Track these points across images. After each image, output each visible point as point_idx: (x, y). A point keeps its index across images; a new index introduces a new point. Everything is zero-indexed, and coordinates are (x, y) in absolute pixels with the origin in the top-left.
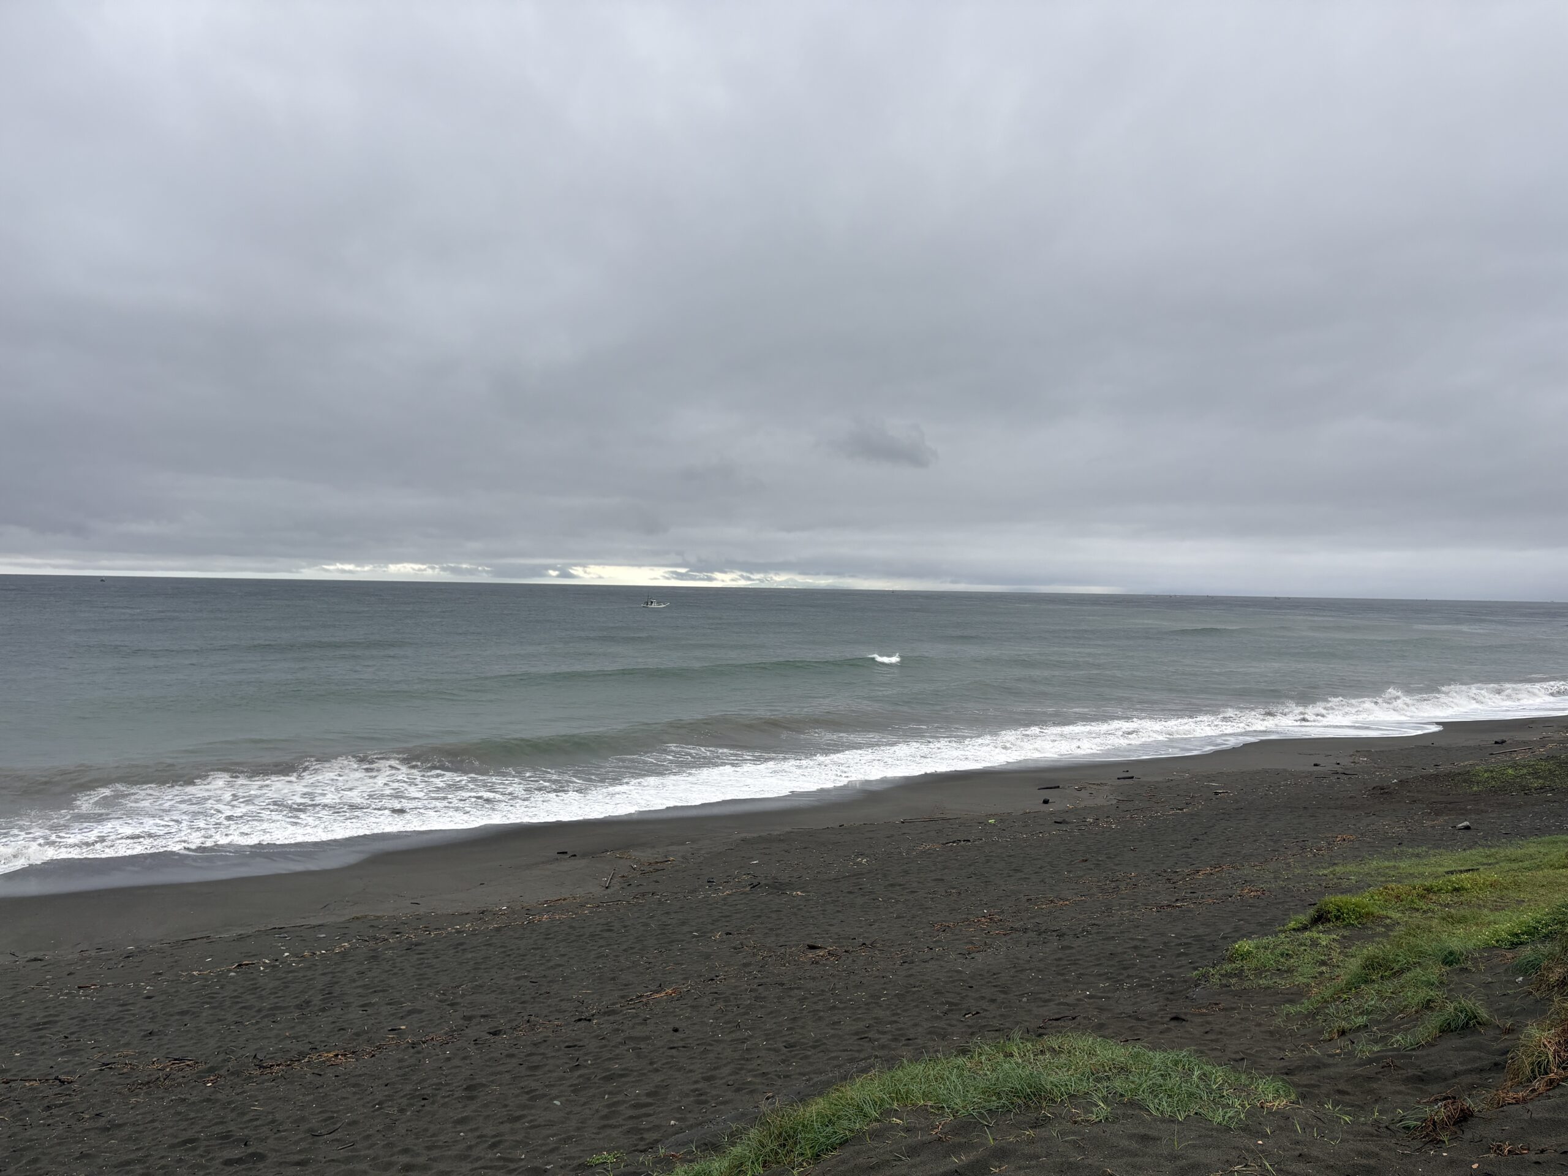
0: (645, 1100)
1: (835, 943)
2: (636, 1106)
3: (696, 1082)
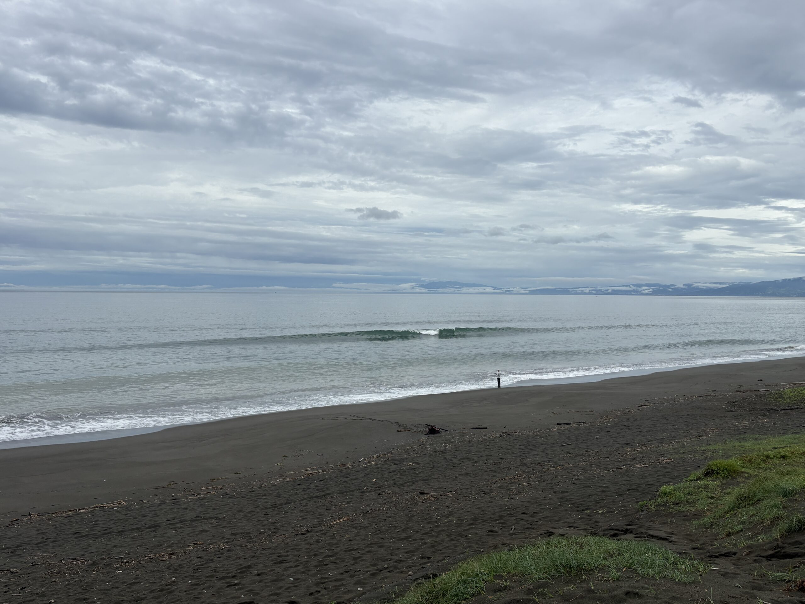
0: (339, 577)
1: (434, 491)
2: (336, 580)
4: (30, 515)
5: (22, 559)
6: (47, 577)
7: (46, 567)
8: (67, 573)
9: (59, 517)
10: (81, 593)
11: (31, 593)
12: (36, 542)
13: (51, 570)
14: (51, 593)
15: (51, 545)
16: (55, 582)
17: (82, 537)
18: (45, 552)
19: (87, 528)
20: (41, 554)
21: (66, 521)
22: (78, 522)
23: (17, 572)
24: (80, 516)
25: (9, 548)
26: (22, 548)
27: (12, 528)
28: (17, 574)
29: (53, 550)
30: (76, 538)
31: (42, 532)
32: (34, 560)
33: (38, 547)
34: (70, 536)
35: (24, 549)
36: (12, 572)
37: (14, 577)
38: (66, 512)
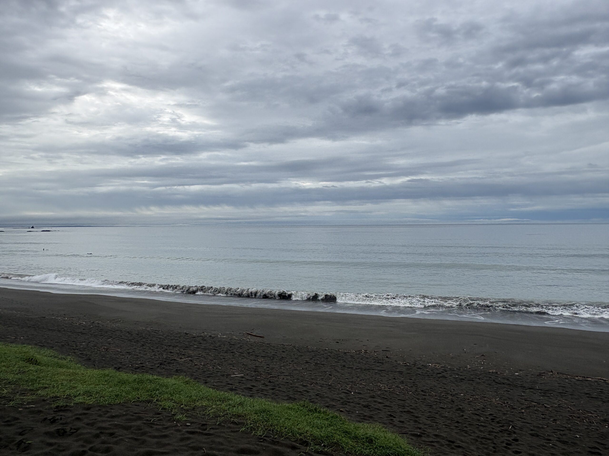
4: (552, 372)
5: (550, 400)
6: (570, 418)
7: (569, 411)
8: (585, 420)
9: (573, 379)
10: (599, 438)
11: (561, 425)
12: (559, 391)
13: (573, 414)
14: (576, 430)
15: (570, 396)
16: (577, 423)
17: (592, 398)
18: (566, 400)
19: (596, 393)
20: (564, 401)
21: (578, 383)
22: (587, 386)
23: (549, 408)
24: (588, 382)
25: (541, 390)
26: (549, 392)
27: (541, 377)
28: (549, 409)
29: (572, 401)
30: (588, 397)
31: (561, 385)
32: (559, 404)
33: (561, 395)
34: (583, 394)
35: (551, 394)
36: (546, 407)
37: (547, 410)
38: (577, 377)
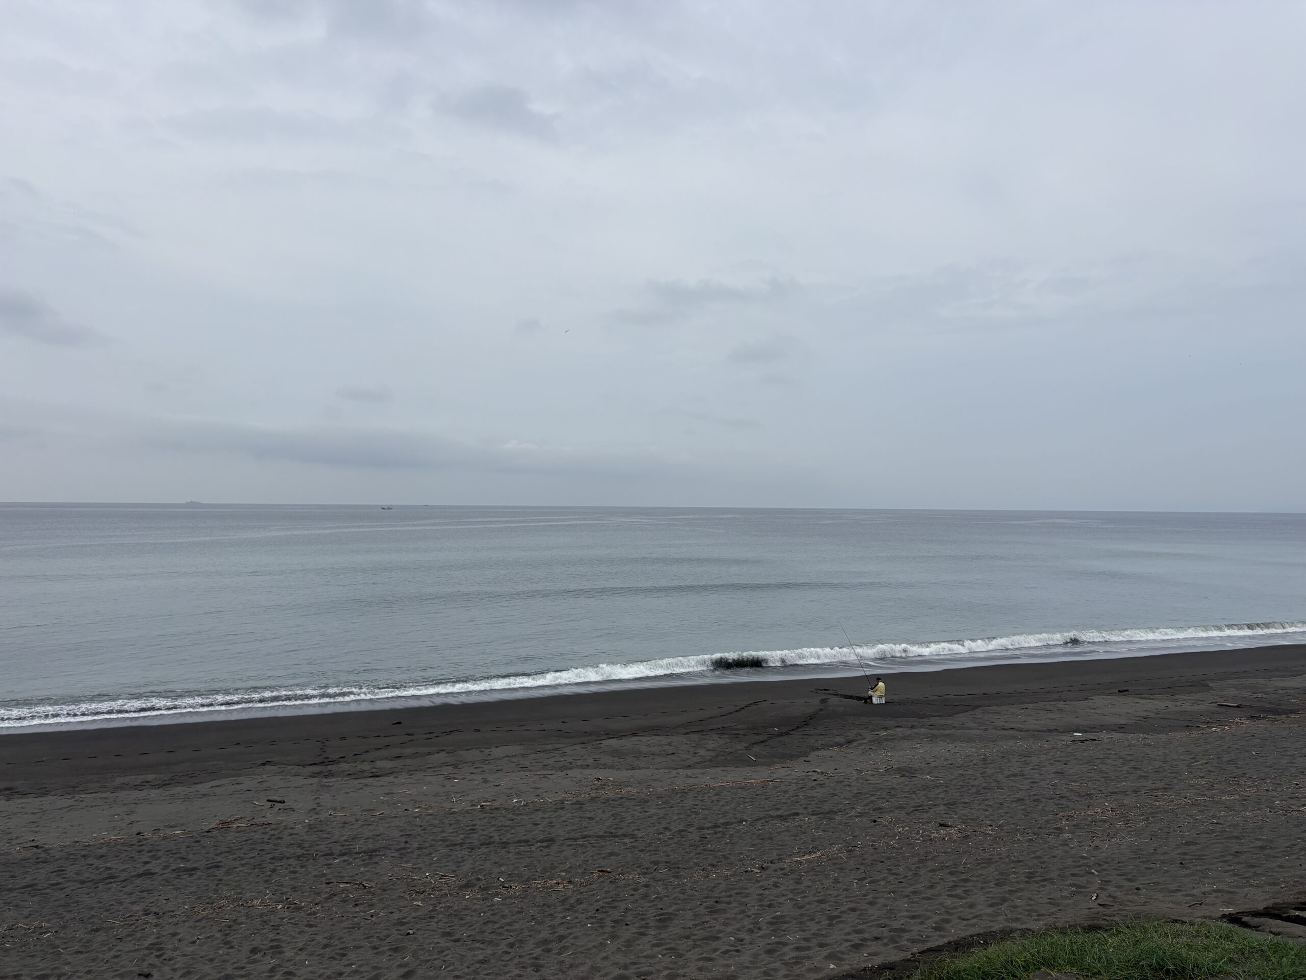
0: (803, 944)
1: (964, 823)
2: (797, 949)
3: (849, 934)
